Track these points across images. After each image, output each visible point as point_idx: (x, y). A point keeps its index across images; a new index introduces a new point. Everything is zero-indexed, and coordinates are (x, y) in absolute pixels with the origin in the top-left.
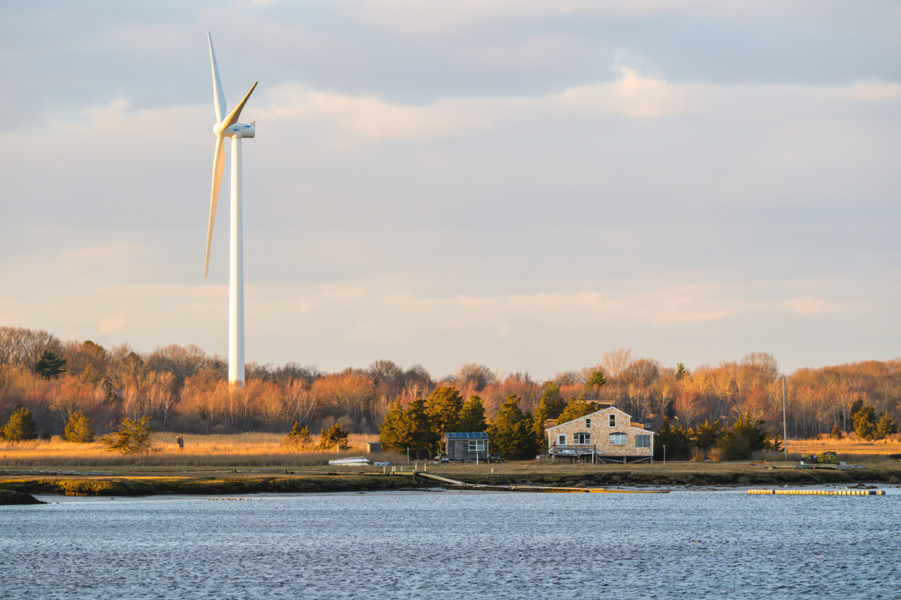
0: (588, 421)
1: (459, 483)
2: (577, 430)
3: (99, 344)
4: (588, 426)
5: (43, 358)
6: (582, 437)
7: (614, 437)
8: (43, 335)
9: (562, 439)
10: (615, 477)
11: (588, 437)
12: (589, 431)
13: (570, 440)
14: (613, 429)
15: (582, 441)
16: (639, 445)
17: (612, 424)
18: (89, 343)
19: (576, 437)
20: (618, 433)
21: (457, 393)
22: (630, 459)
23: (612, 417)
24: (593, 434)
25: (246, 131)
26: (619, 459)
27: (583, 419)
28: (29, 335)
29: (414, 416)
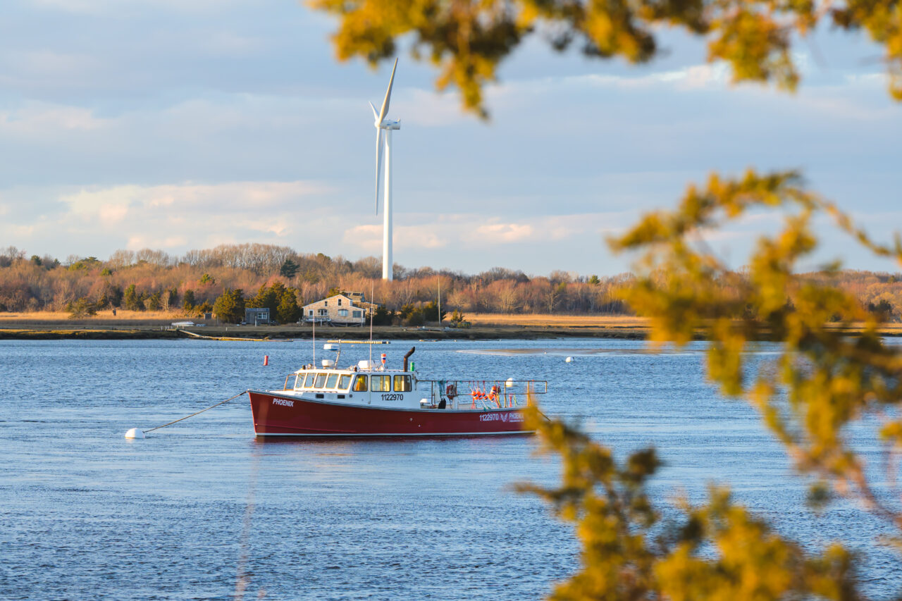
0: (326, 302)
1: (198, 336)
2: (319, 308)
3: (327, 255)
4: (326, 305)
5: (286, 263)
6: (323, 311)
7: (340, 312)
8: (287, 249)
9: (311, 313)
10: (303, 334)
11: (326, 311)
12: (326, 308)
13: (316, 314)
14: (340, 307)
15: (322, 314)
16: (354, 316)
17: (340, 304)
18: (321, 255)
19: (319, 312)
20: (343, 310)
21: (283, 285)
22: (350, 324)
23: (340, 300)
24: (329, 310)
25: (395, 125)
26: (343, 324)
27: (323, 302)
28: (278, 249)
29: (234, 298)
